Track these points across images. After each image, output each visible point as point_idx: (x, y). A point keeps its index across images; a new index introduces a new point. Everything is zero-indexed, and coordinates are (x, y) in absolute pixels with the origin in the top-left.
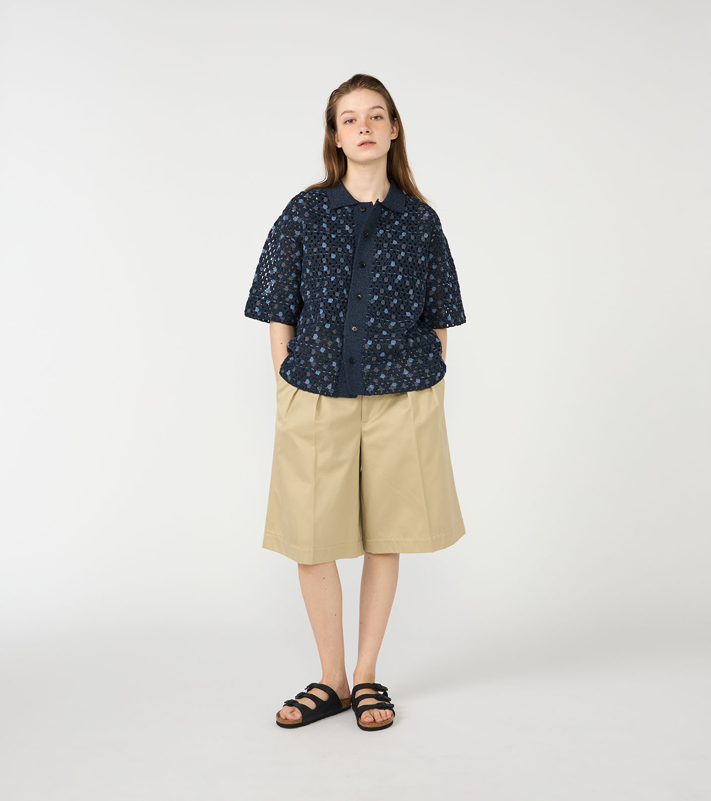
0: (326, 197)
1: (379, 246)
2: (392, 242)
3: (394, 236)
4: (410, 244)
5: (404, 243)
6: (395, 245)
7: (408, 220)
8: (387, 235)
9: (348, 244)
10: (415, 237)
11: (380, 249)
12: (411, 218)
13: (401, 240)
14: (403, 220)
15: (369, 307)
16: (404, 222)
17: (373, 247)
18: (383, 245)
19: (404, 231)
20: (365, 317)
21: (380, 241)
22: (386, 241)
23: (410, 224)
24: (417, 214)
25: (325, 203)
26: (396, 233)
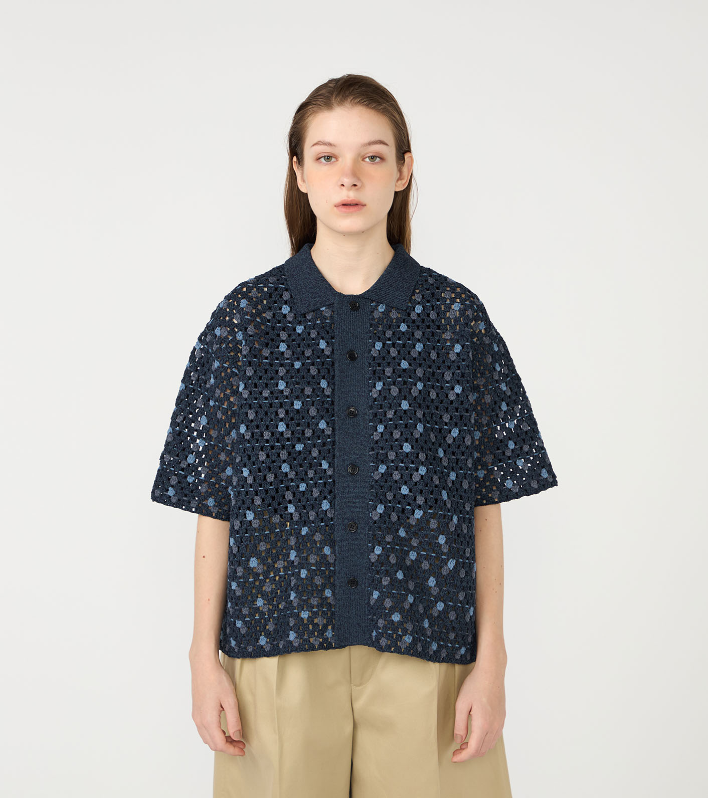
0: (287, 290)
1: (377, 375)
2: (399, 365)
3: (401, 352)
4: (430, 367)
5: (420, 365)
6: (404, 370)
7: (423, 320)
8: (389, 352)
9: (324, 378)
10: (438, 354)
11: (380, 380)
12: (428, 315)
13: (415, 359)
14: (414, 321)
15: (372, 487)
16: (417, 323)
17: (367, 376)
18: (384, 371)
19: (419, 340)
20: (368, 504)
21: (379, 365)
22: (389, 363)
23: (428, 327)
24: (439, 307)
25: (286, 303)
26: (404, 345)
